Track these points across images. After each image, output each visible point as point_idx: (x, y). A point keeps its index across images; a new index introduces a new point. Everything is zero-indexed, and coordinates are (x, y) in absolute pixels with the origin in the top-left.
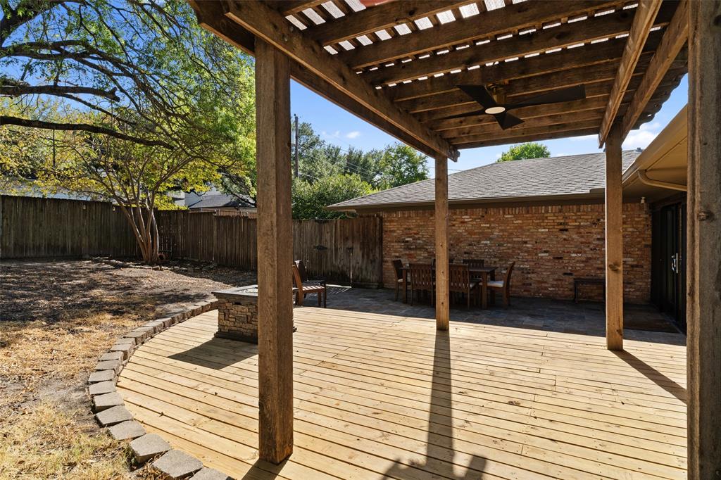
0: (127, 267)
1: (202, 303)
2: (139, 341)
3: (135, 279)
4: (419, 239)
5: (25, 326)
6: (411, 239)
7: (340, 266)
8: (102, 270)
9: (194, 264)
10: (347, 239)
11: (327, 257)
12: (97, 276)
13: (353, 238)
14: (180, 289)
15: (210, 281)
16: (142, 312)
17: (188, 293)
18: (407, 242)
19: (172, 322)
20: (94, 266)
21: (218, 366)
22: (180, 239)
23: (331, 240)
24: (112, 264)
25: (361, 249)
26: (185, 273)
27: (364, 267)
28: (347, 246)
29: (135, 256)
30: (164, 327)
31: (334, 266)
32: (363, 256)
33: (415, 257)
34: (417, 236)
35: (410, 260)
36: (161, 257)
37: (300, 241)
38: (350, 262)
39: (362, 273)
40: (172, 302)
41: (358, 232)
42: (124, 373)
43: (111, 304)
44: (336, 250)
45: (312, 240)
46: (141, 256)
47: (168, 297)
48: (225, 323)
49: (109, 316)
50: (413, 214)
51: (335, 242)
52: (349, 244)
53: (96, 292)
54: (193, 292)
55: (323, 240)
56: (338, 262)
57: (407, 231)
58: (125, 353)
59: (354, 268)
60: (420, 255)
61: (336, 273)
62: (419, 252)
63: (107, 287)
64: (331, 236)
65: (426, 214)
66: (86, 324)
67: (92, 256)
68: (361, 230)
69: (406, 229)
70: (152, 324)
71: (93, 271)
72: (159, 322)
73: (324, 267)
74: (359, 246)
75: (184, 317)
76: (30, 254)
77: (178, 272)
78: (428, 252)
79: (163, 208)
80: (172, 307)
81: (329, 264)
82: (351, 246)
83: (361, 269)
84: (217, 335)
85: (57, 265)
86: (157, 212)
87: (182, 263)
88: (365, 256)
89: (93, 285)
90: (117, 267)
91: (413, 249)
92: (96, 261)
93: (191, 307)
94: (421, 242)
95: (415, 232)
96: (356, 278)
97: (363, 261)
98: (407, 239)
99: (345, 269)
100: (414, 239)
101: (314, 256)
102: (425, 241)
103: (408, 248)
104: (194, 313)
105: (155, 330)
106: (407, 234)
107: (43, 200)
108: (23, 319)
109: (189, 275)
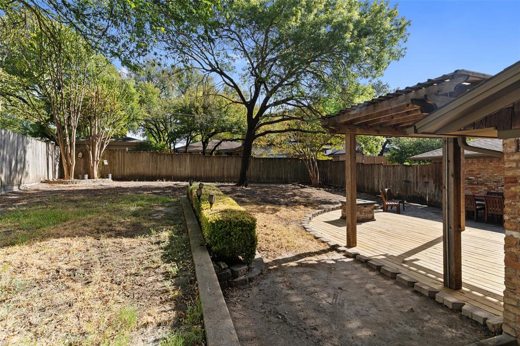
0: (306, 188)
1: (337, 206)
2: (314, 216)
3: (309, 193)
4: (480, 177)
5: (280, 207)
6: (474, 178)
7: (420, 193)
8: (297, 188)
9: (335, 188)
10: (424, 176)
11: (411, 187)
12: (296, 191)
13: (429, 176)
14: (328, 199)
15: (342, 196)
16: (314, 206)
17: (331, 201)
18: (471, 179)
19: (325, 211)
20: (293, 187)
21: (340, 226)
22: (329, 174)
23: (413, 177)
24: (300, 186)
25: (434, 183)
26: (330, 192)
27: (436, 194)
28: (424, 181)
29: (308, 183)
30: (322, 213)
31: (416, 193)
32: (436, 188)
33: (477, 190)
34: (478, 176)
35: (473, 191)
36: (320, 183)
37: (394, 177)
38: (426, 190)
39: (435, 198)
40: (324, 204)
41: (432, 172)
42: (310, 223)
43: (303, 203)
44: (417, 183)
45: (401, 176)
46: (311, 183)
47: (323, 202)
48: (344, 213)
49: (303, 207)
50: (475, 161)
51: (416, 178)
52: (426, 180)
53: (297, 198)
54: (333, 201)
55: (409, 177)
56: (419, 190)
57: (471, 172)
58: (310, 218)
59: (429, 195)
60: (481, 189)
61: (417, 197)
62: (480, 187)
63: (300, 196)
64: (414, 174)
65: (487, 161)
66: (297, 208)
67: (292, 182)
68: (434, 171)
69: (469, 171)
70: (317, 211)
71: (294, 189)
72: (320, 211)
73: (409, 193)
74: (432, 181)
75: (329, 210)
76: (271, 181)
77: (327, 191)
78: (488, 187)
79: (321, 159)
80: (325, 206)
81: (412, 191)
82: (427, 181)
83: (434, 195)
84: (341, 218)
85: (280, 186)
86: (318, 161)
87: (329, 187)
88: (437, 188)
89: (295, 195)
90: (302, 187)
91: (475, 184)
92: (294, 185)
93: (332, 207)
94: (482, 180)
95: (477, 173)
96: (431, 201)
97: (435, 190)
98: (470, 178)
99: (423, 195)
100: (475, 178)
101: (403, 186)
102: (485, 179)
103: (471, 183)
104: (333, 209)
105: (319, 213)
106: (470, 174)
107: (275, 158)
108: (279, 204)
109: (333, 193)
